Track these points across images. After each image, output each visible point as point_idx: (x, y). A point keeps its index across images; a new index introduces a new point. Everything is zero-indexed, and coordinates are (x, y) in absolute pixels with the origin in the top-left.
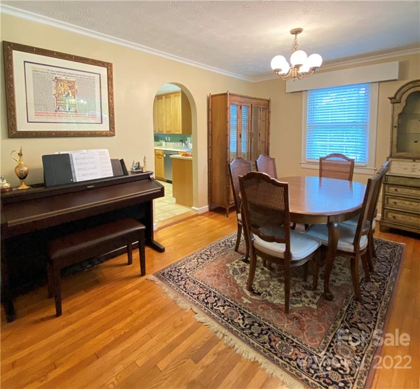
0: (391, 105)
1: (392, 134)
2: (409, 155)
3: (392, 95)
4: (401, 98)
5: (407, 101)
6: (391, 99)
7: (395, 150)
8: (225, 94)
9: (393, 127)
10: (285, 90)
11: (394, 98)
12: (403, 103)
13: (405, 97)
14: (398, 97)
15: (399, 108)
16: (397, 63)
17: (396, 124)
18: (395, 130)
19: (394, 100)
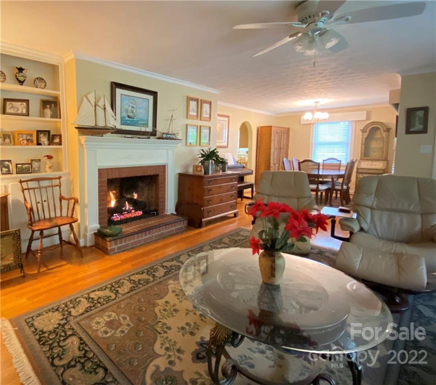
0: (361, 133)
1: (362, 147)
2: (369, 158)
3: (362, 129)
4: (366, 130)
5: (370, 131)
6: (361, 130)
7: (363, 155)
8: (271, 127)
9: (362, 144)
10: (300, 122)
11: (363, 130)
12: (368, 133)
13: (368, 130)
14: (365, 129)
15: (366, 135)
16: (365, 112)
17: (364, 143)
18: (363, 146)
19: (363, 131)
